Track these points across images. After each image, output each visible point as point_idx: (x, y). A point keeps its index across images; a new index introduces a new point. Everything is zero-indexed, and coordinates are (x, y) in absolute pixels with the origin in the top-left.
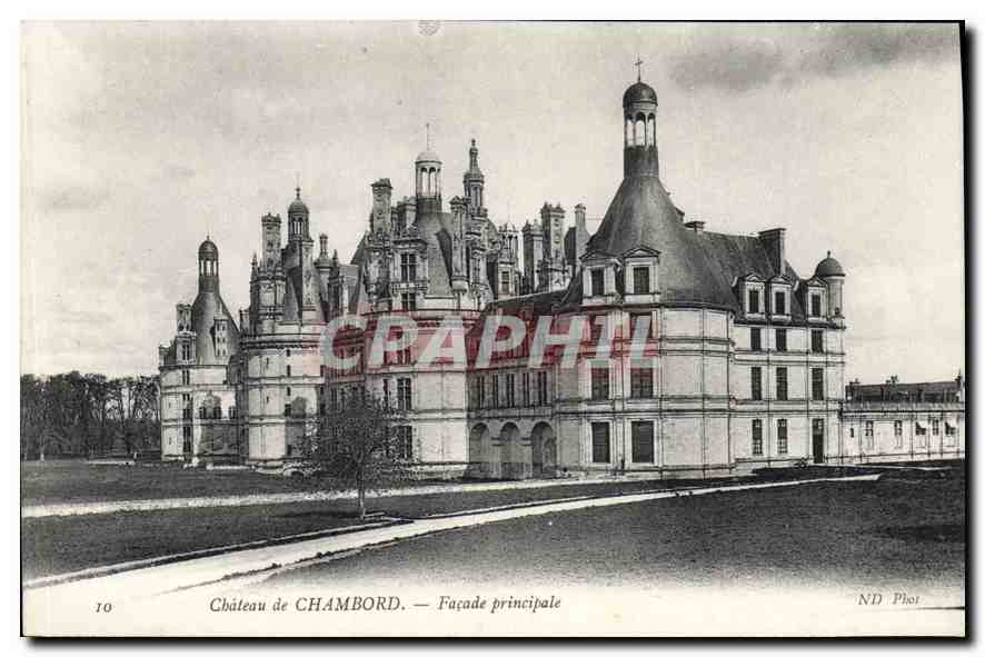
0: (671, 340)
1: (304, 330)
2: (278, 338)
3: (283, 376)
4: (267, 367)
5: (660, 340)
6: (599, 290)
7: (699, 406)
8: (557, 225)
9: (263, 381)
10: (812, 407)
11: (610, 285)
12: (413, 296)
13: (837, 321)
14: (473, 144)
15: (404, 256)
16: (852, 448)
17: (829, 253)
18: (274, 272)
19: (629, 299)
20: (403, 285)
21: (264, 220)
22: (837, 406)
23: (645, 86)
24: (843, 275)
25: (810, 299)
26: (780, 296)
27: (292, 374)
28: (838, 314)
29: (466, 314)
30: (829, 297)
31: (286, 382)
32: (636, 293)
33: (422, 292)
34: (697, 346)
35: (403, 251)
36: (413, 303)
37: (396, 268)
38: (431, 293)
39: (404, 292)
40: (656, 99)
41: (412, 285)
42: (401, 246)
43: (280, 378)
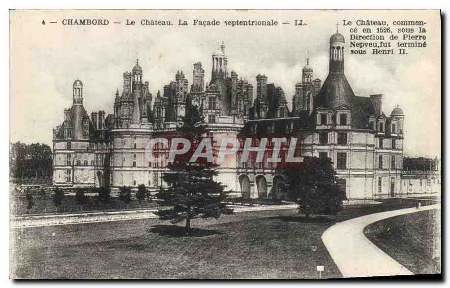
0: (355, 145)
1: (142, 127)
2: (130, 130)
3: (133, 148)
4: (125, 144)
5: (350, 145)
6: (324, 121)
7: (364, 173)
8: (264, 84)
9: (122, 151)
10: (391, 172)
11: (329, 120)
12: (214, 116)
13: (401, 135)
14: (223, 44)
15: (210, 98)
16: (405, 190)
17: (398, 105)
18: (129, 99)
19: (338, 127)
20: (210, 111)
21: (124, 74)
22: (400, 172)
23: (340, 35)
24: (404, 116)
25: (392, 126)
26: (381, 124)
27: (137, 147)
28: (401, 132)
29: (238, 126)
30: (398, 125)
31: (134, 151)
32: (341, 125)
33: (218, 115)
34: (364, 148)
35: (210, 96)
36: (214, 120)
37: (206, 103)
38: (222, 115)
39: (210, 114)
40: (344, 40)
41: (214, 111)
42: (209, 93)
43: (131, 149)
